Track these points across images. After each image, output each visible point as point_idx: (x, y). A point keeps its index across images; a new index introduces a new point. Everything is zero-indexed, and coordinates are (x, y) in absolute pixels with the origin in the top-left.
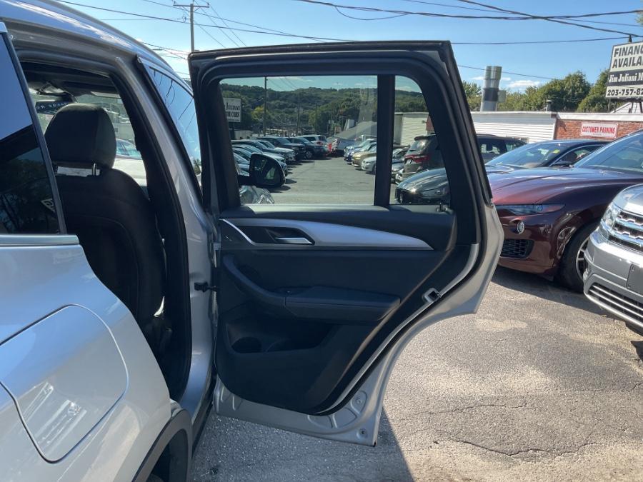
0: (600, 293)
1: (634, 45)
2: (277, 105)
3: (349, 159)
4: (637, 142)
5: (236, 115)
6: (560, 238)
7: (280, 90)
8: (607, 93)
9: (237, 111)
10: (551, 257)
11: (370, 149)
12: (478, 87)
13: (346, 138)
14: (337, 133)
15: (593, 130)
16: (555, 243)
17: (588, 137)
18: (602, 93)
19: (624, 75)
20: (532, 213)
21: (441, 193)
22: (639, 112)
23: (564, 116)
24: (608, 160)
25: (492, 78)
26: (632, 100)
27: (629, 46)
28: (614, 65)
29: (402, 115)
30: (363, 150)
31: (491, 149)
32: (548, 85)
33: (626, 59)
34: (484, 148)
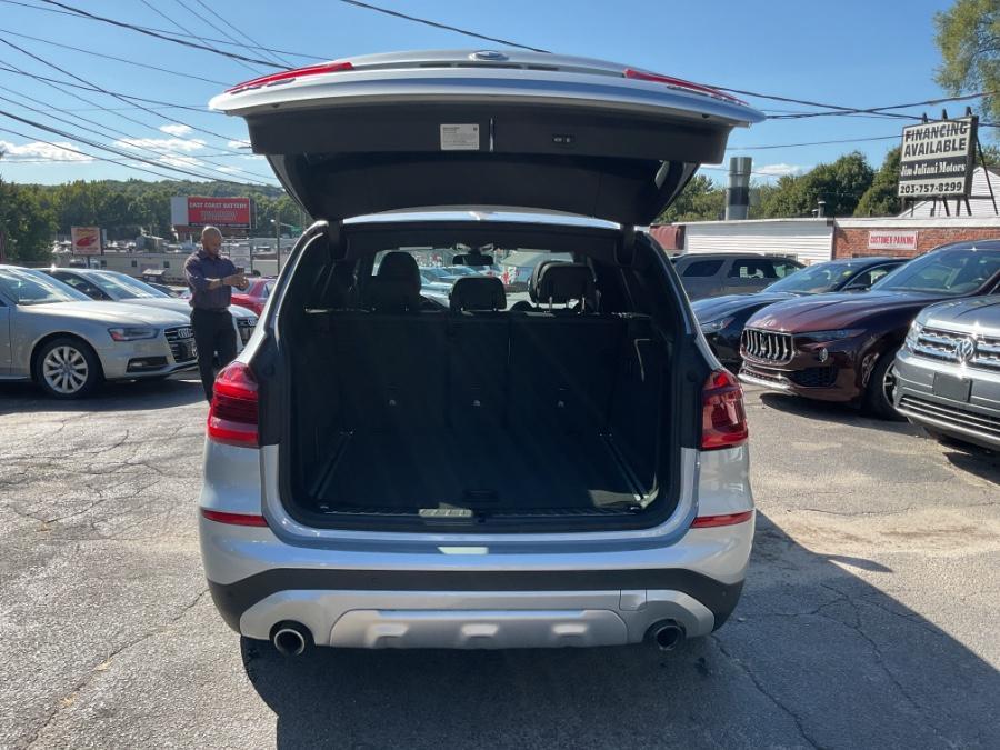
0: (911, 403)
1: (930, 126)
4: (938, 259)
6: (864, 365)
8: (900, 190)
10: (856, 385)
12: (707, 179)
15: (885, 240)
16: (860, 370)
17: (878, 250)
18: (892, 182)
19: (920, 166)
20: (834, 339)
21: (717, 327)
22: (945, 214)
23: (843, 223)
24: (908, 281)
25: (739, 173)
26: (934, 198)
27: (924, 127)
28: (906, 153)
31: (754, 272)
32: (812, 173)
33: (922, 145)
34: (743, 271)
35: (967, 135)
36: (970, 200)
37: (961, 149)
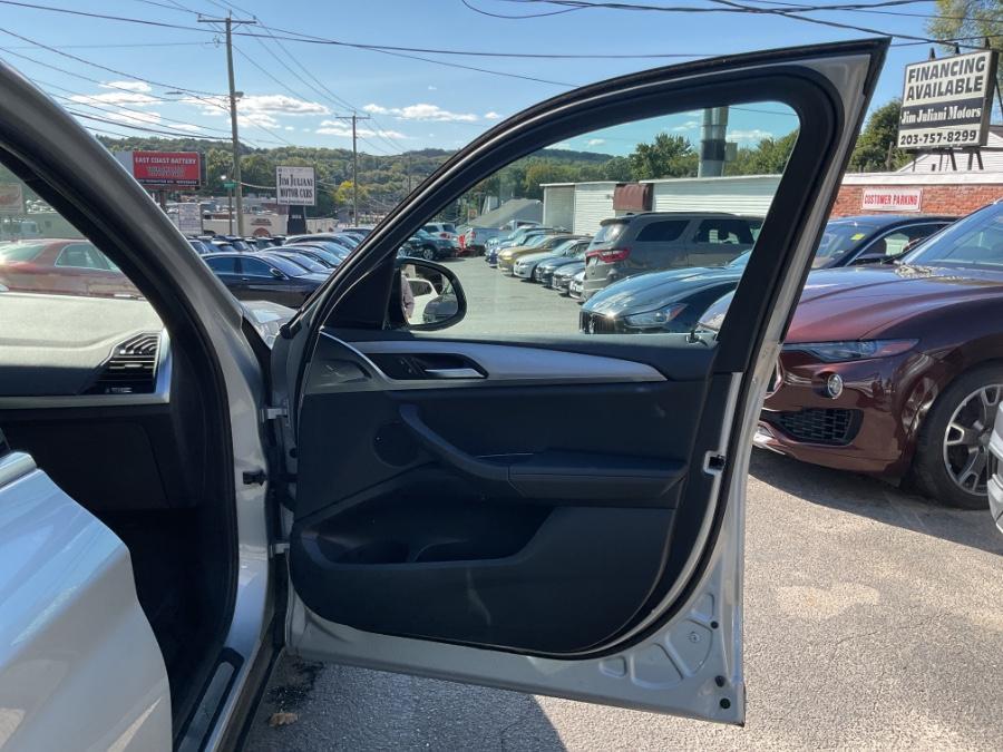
1: (939, 63)
2: (376, 178)
3: (493, 259)
5: (307, 193)
7: (380, 154)
8: (900, 141)
9: (309, 188)
11: (525, 242)
13: (486, 226)
14: (473, 218)
15: (882, 200)
17: (874, 211)
19: (925, 111)
20: (856, 357)
21: (662, 319)
22: (951, 170)
25: (714, 123)
26: (940, 151)
27: (932, 64)
28: (909, 96)
29: (574, 186)
30: (514, 244)
31: (727, 237)
33: (929, 86)
34: (713, 236)
35: (985, 73)
36: (983, 154)
37: (977, 89)
